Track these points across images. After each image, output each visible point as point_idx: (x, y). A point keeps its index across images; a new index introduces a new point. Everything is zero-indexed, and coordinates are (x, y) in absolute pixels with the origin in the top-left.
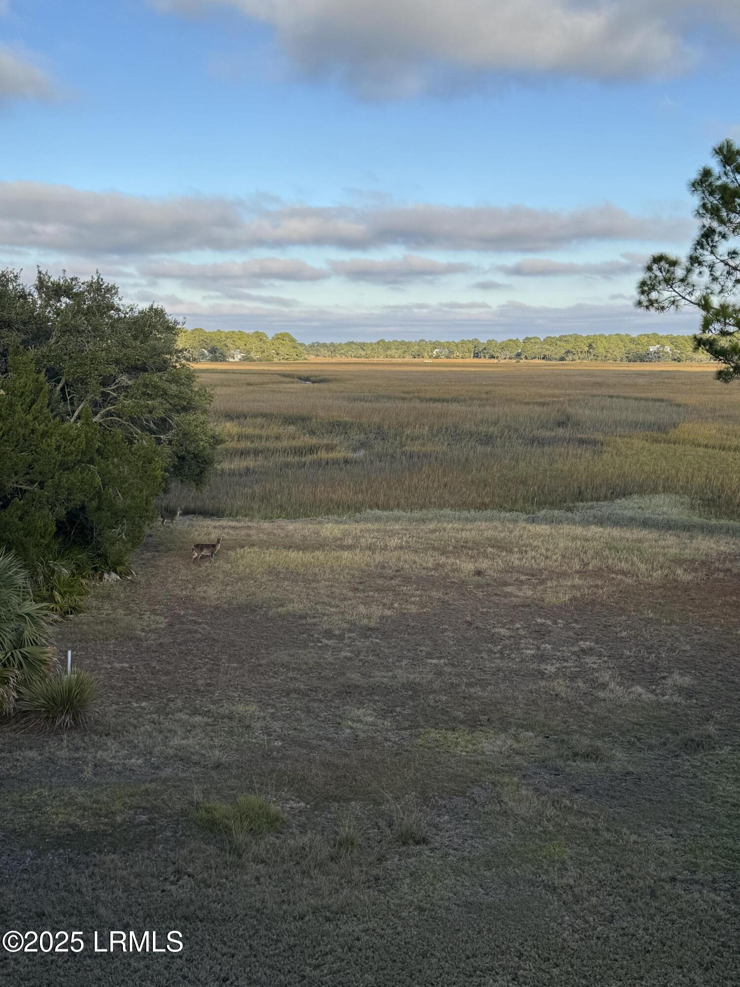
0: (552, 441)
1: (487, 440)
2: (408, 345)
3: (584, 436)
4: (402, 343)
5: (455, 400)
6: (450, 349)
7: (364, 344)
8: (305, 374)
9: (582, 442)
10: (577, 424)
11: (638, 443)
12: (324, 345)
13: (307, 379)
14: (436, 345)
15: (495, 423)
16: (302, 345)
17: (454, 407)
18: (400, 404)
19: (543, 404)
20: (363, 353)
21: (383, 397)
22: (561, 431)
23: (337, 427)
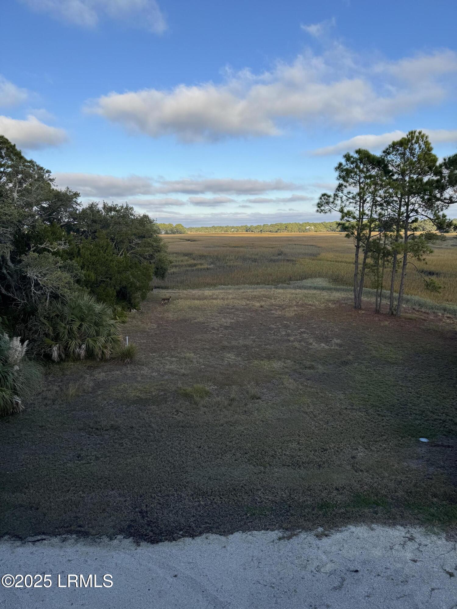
0: (277, 261)
1: (255, 260)
2: (223, 227)
3: (289, 259)
4: (220, 227)
5: (242, 247)
6: (237, 229)
7: (207, 228)
8: (188, 238)
9: (288, 260)
10: (285, 254)
11: (307, 261)
12: (193, 228)
13: (189, 240)
14: (233, 227)
15: (257, 254)
16: (185, 228)
17: (241, 249)
18: (223, 249)
19: (272, 248)
20: (207, 231)
21: (217, 246)
22: (280, 257)
23: (202, 257)
